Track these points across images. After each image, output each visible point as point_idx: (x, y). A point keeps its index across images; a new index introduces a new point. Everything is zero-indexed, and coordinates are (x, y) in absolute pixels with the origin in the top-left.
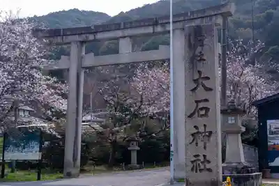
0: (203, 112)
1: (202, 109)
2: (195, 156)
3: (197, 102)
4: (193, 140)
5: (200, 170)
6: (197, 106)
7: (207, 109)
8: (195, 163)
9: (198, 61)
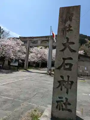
0: (67, 67)
1: (67, 64)
2: (60, 98)
3: (64, 59)
5: (62, 109)
6: (64, 62)
7: (71, 65)
8: (59, 103)
9: (67, 31)
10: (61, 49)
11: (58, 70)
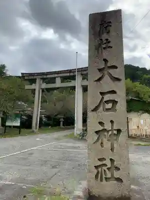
3: (102, 94)
4: (98, 139)
5: (106, 178)
7: (114, 102)
8: (100, 169)
9: (104, 48)
10: (96, 79)
11: (94, 113)
